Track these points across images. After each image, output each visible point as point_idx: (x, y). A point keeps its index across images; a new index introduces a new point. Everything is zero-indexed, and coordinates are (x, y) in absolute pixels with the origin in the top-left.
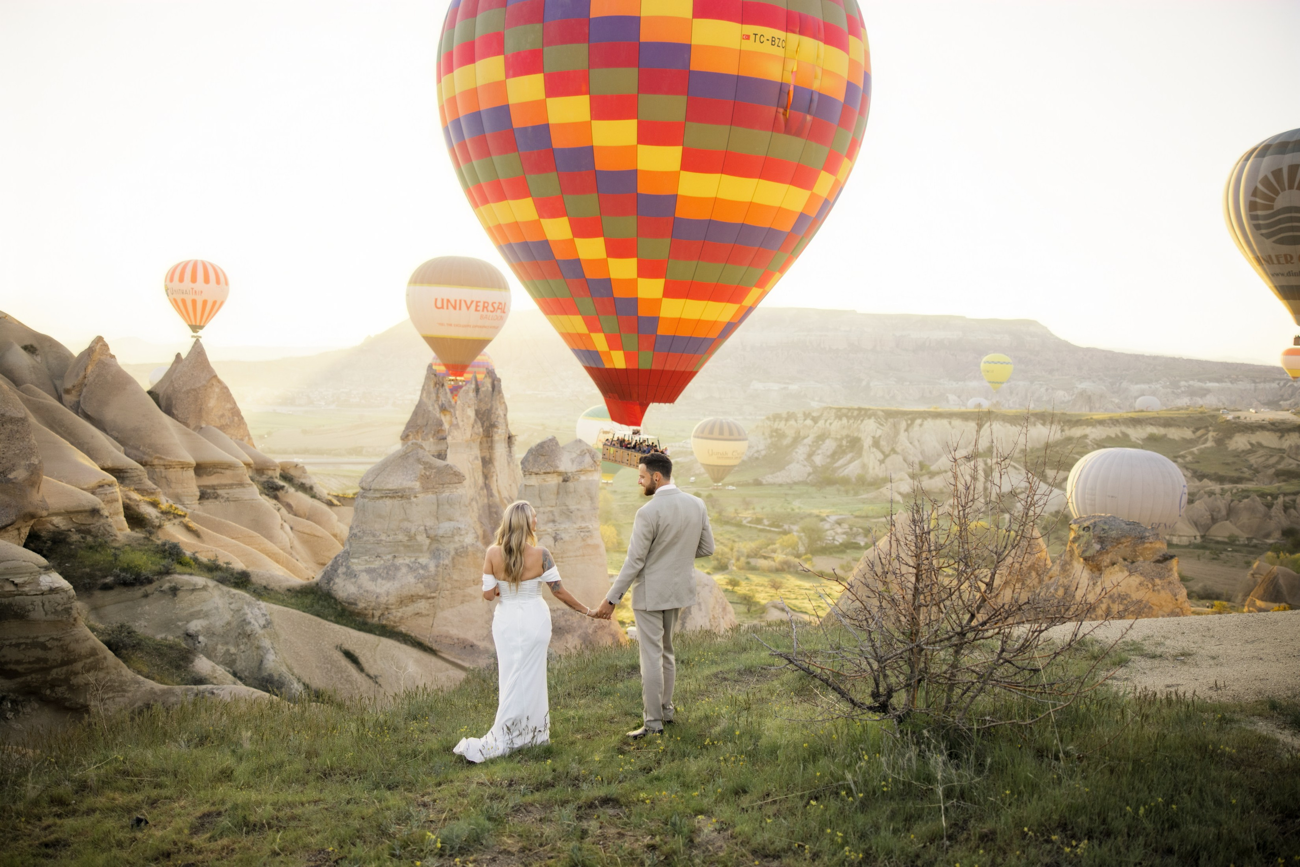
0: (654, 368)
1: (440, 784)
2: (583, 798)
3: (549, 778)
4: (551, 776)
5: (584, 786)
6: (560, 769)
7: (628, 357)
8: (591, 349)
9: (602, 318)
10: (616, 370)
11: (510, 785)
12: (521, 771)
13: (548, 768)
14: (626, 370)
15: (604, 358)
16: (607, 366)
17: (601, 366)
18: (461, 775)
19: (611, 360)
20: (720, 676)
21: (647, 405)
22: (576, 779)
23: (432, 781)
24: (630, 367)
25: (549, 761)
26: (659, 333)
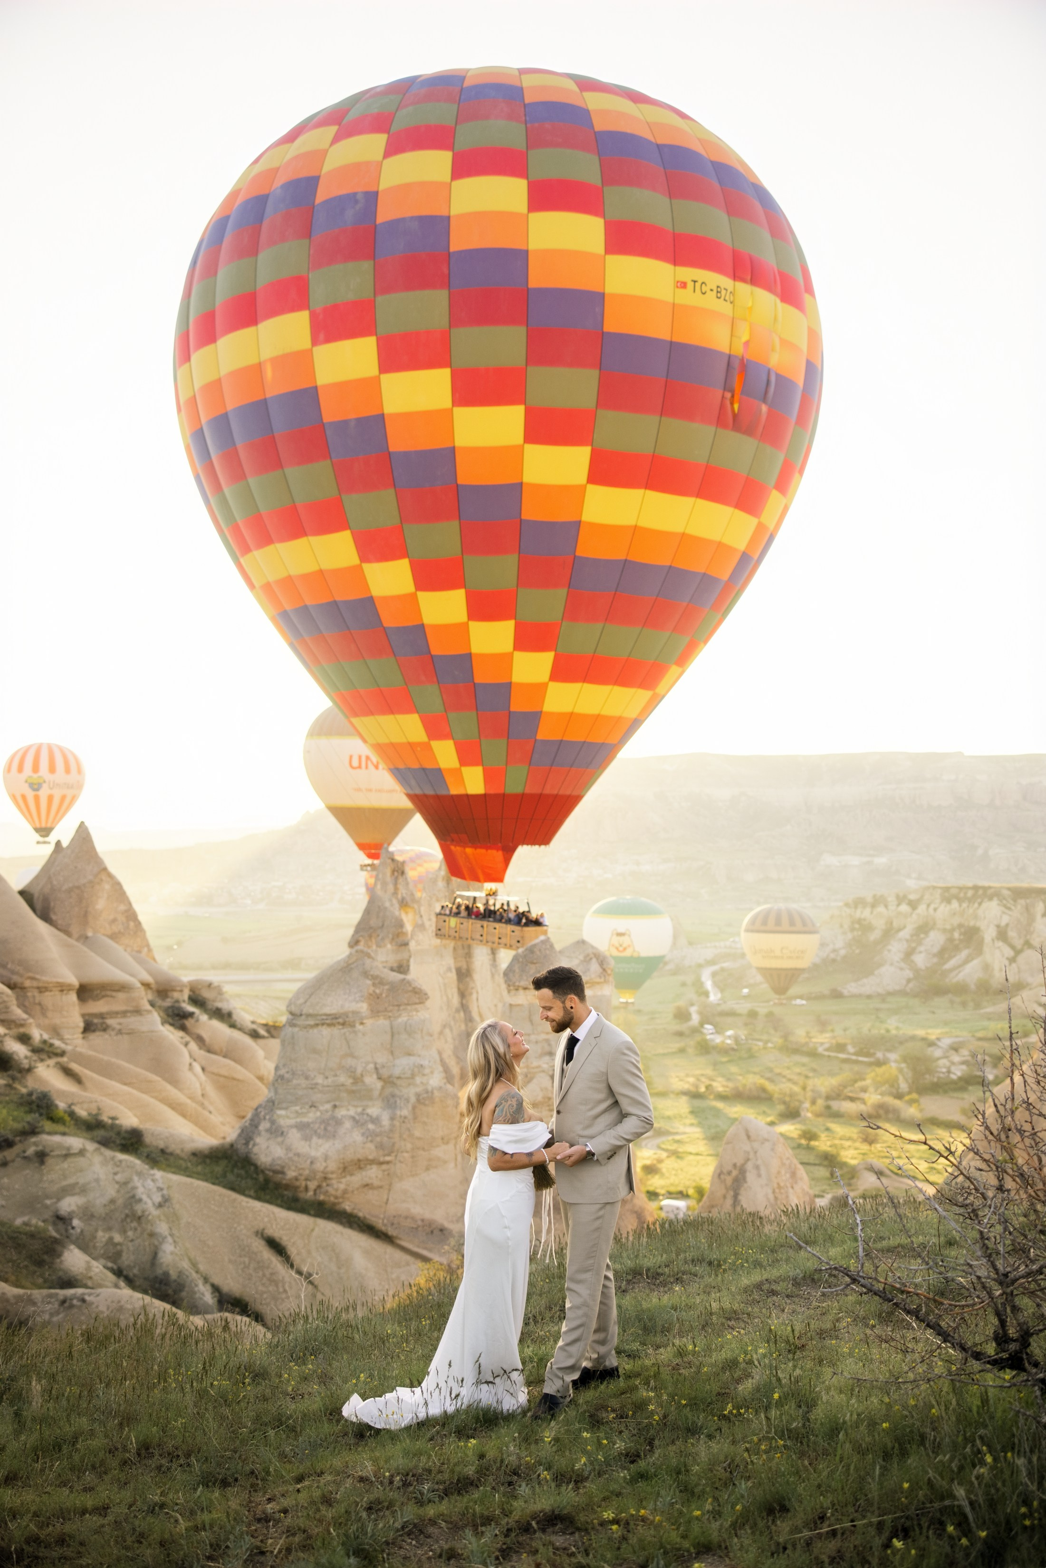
0: (528, 791)
1: (300, 1479)
2: (516, 1516)
3: (470, 1471)
4: (473, 1468)
5: (524, 1489)
6: (491, 1454)
7: (489, 775)
8: (427, 766)
9: (452, 716)
10: (468, 796)
11: (406, 1484)
12: (429, 1456)
13: (470, 1453)
14: (484, 796)
15: (449, 780)
16: (454, 791)
17: (443, 792)
18: (337, 1463)
19: (461, 781)
21: (512, 850)
22: (515, 1473)
23: (289, 1471)
24: (492, 792)
25: (473, 1441)
26: (540, 737)
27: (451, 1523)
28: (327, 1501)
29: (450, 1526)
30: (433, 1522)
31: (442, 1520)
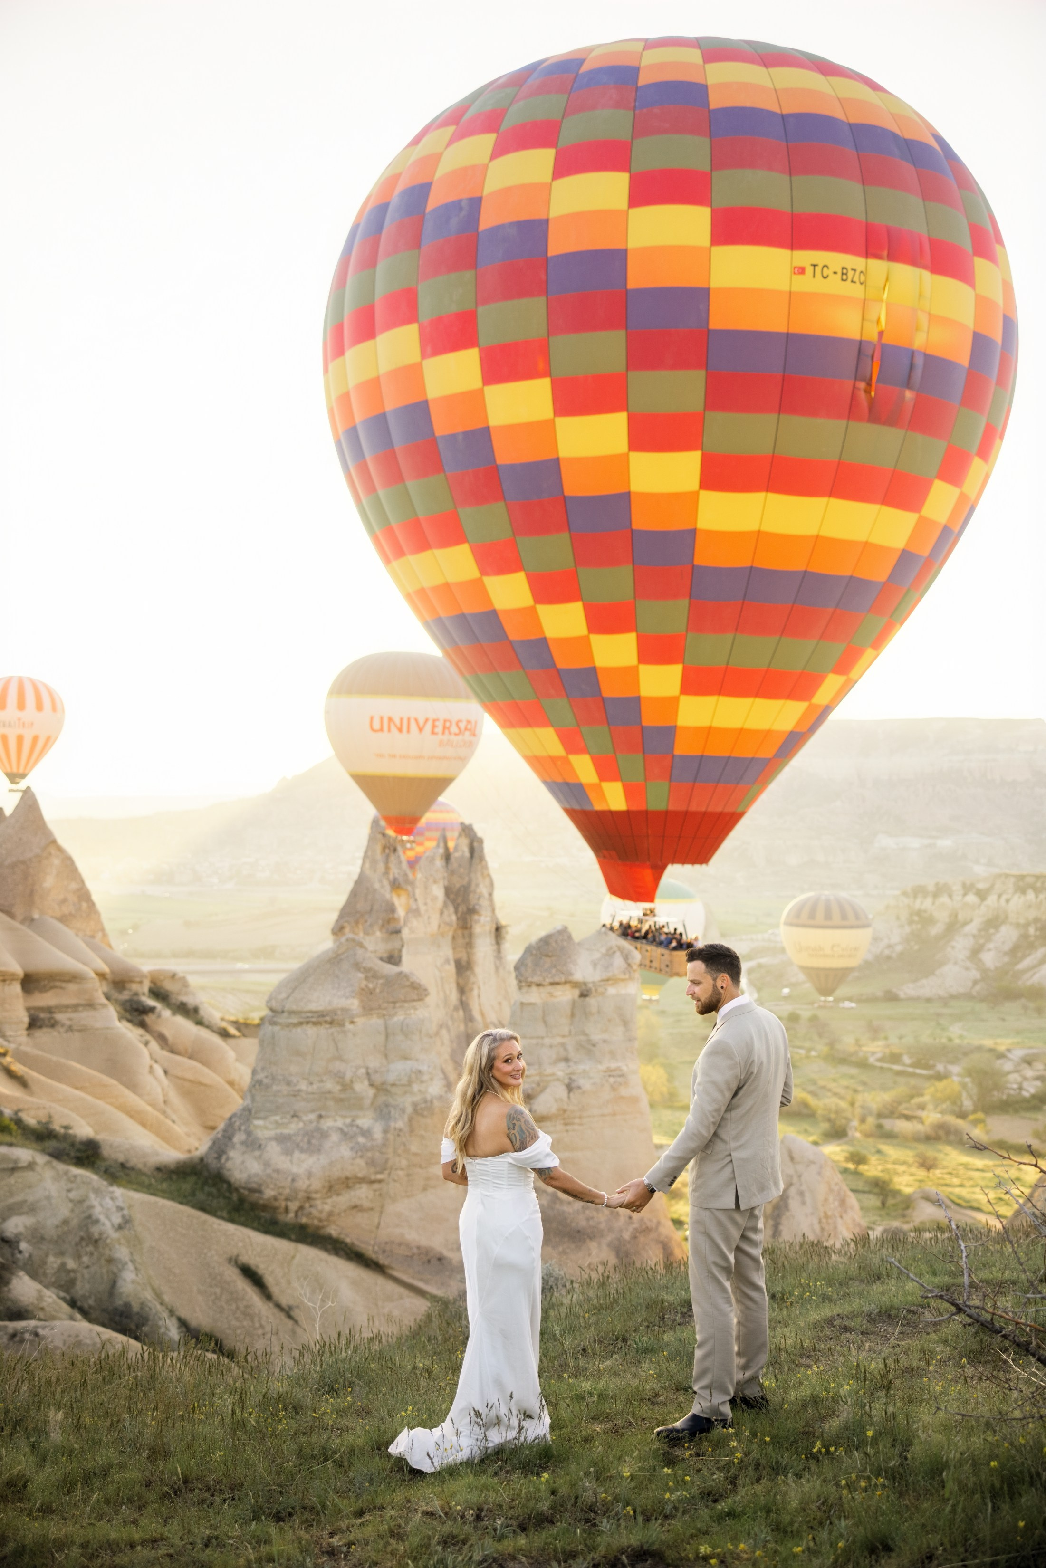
0: (671, 808)
1: (360, 1513)
2: (602, 1550)
3: (544, 1506)
4: (548, 1504)
5: (605, 1525)
6: (564, 1490)
7: (630, 791)
8: (571, 781)
9: (585, 729)
10: (611, 812)
11: (478, 1518)
12: (497, 1492)
13: (543, 1488)
14: (627, 813)
15: (592, 795)
16: (598, 806)
17: (587, 808)
18: (398, 1497)
19: (602, 796)
20: (837, 1322)
21: (663, 868)
22: (592, 1509)
23: (347, 1506)
24: (634, 808)
25: (546, 1475)
26: (677, 752)
27: (532, 1558)
28: (396, 1534)
29: (531, 1561)
30: (513, 1558)
31: (523, 1555)
